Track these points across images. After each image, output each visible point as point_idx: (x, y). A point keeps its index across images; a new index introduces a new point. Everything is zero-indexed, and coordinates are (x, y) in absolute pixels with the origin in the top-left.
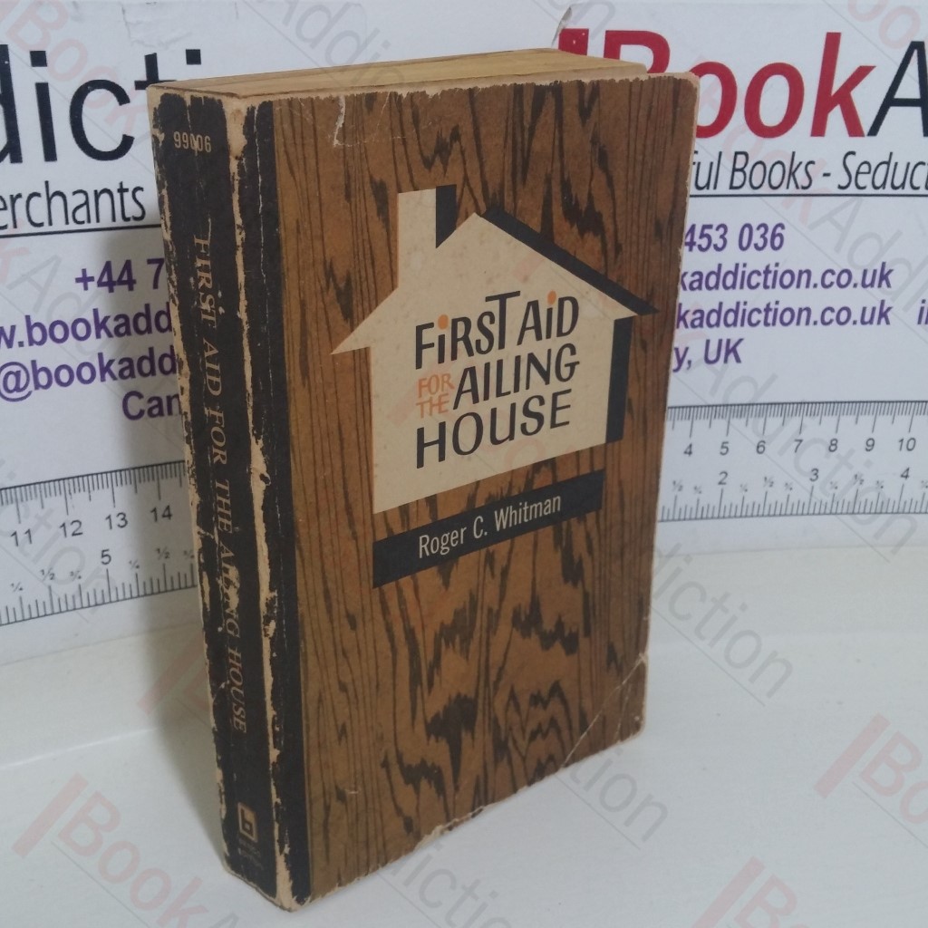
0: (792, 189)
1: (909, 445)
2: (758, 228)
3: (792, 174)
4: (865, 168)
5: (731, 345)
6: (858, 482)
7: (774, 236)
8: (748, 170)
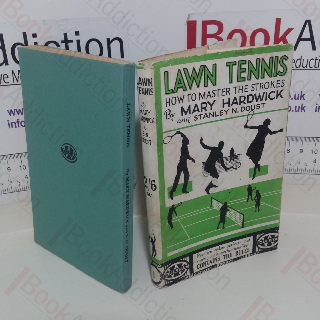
6: (298, 163)
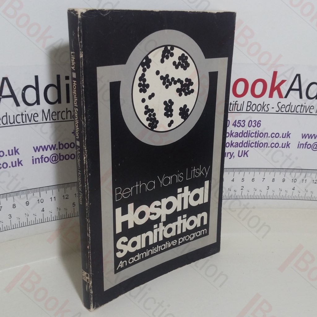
0: (263, 111)
1: (295, 180)
2: (254, 122)
3: (263, 107)
4: (283, 106)
5: (246, 152)
6: (280, 190)
7: (258, 124)
8: (251, 106)
